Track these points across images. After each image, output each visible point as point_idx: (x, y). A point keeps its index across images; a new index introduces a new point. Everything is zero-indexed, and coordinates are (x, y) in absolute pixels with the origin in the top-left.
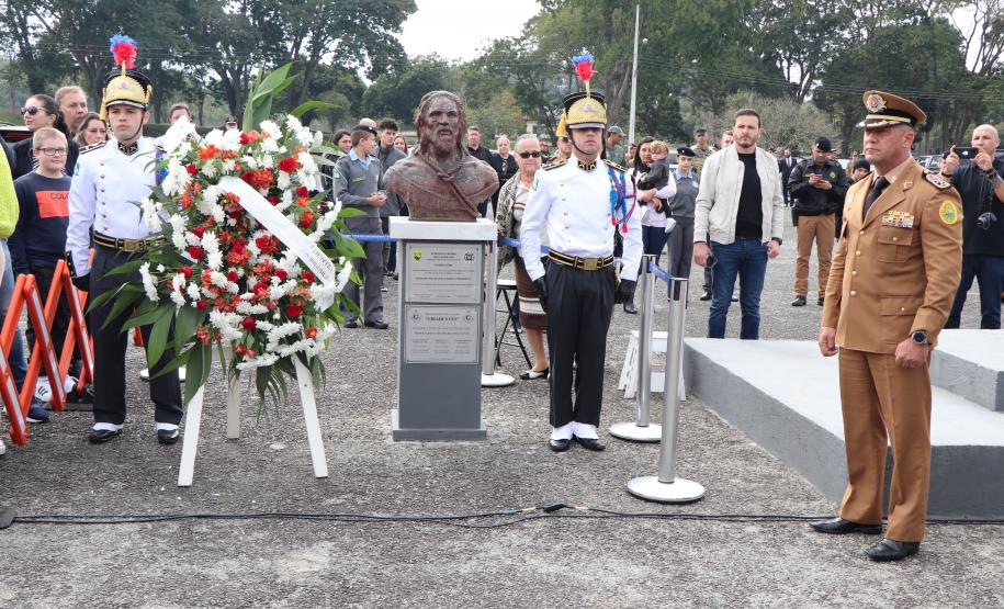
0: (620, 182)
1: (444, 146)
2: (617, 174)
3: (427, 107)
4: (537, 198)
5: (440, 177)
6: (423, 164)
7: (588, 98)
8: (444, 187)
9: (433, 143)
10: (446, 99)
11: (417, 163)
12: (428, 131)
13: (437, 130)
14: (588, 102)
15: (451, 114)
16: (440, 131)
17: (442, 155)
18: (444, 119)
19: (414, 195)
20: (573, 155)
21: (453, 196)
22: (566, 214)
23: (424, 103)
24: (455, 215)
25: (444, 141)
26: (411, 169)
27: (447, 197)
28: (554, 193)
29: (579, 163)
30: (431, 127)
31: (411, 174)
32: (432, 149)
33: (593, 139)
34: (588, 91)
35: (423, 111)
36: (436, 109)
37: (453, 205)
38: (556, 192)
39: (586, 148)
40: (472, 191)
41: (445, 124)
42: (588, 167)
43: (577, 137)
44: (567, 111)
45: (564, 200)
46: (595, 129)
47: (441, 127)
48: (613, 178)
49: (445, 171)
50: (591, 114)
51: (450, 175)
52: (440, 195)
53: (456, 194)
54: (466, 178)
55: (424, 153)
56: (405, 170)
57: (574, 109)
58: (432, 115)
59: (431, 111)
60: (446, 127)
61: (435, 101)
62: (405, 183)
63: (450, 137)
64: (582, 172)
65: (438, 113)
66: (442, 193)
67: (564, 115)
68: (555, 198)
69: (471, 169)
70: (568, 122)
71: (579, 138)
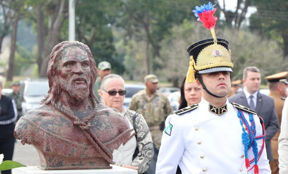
0: (250, 124)
1: (79, 95)
2: (247, 116)
3: (59, 56)
4: (171, 142)
5: (76, 126)
6: (56, 113)
7: (216, 44)
8: (80, 135)
9: (67, 92)
10: (78, 49)
11: (51, 112)
12: (62, 80)
13: (71, 80)
14: (216, 47)
15: (84, 63)
16: (74, 81)
17: (76, 103)
18: (79, 68)
19: (50, 144)
20: (203, 99)
21: (89, 143)
22: (202, 157)
23: (56, 53)
24: (91, 163)
25: (78, 90)
26: (45, 118)
27: (83, 145)
28: (189, 138)
29: (211, 107)
30: (65, 77)
31: (46, 124)
32: (65, 98)
33: (224, 82)
34: (214, 37)
35: (55, 61)
36: (70, 59)
37: (90, 152)
38: (191, 136)
39: (218, 91)
40: (108, 138)
41: (80, 73)
42: (219, 110)
43: (207, 81)
44: (195, 59)
45: (199, 143)
46: (225, 73)
47: (75, 76)
48: (243, 121)
49: (81, 119)
50: (219, 59)
51: (86, 123)
52: (76, 143)
53: (92, 141)
54: (101, 125)
55: (56, 102)
56: (39, 119)
57: (202, 55)
58: (66, 64)
59: (64, 60)
60: (81, 77)
61: (68, 51)
62: (41, 133)
63: (84, 86)
64: (214, 116)
65: (72, 63)
66: (78, 140)
67: (192, 62)
68: (190, 142)
69: (104, 116)
70: (197, 68)
71: (210, 82)
